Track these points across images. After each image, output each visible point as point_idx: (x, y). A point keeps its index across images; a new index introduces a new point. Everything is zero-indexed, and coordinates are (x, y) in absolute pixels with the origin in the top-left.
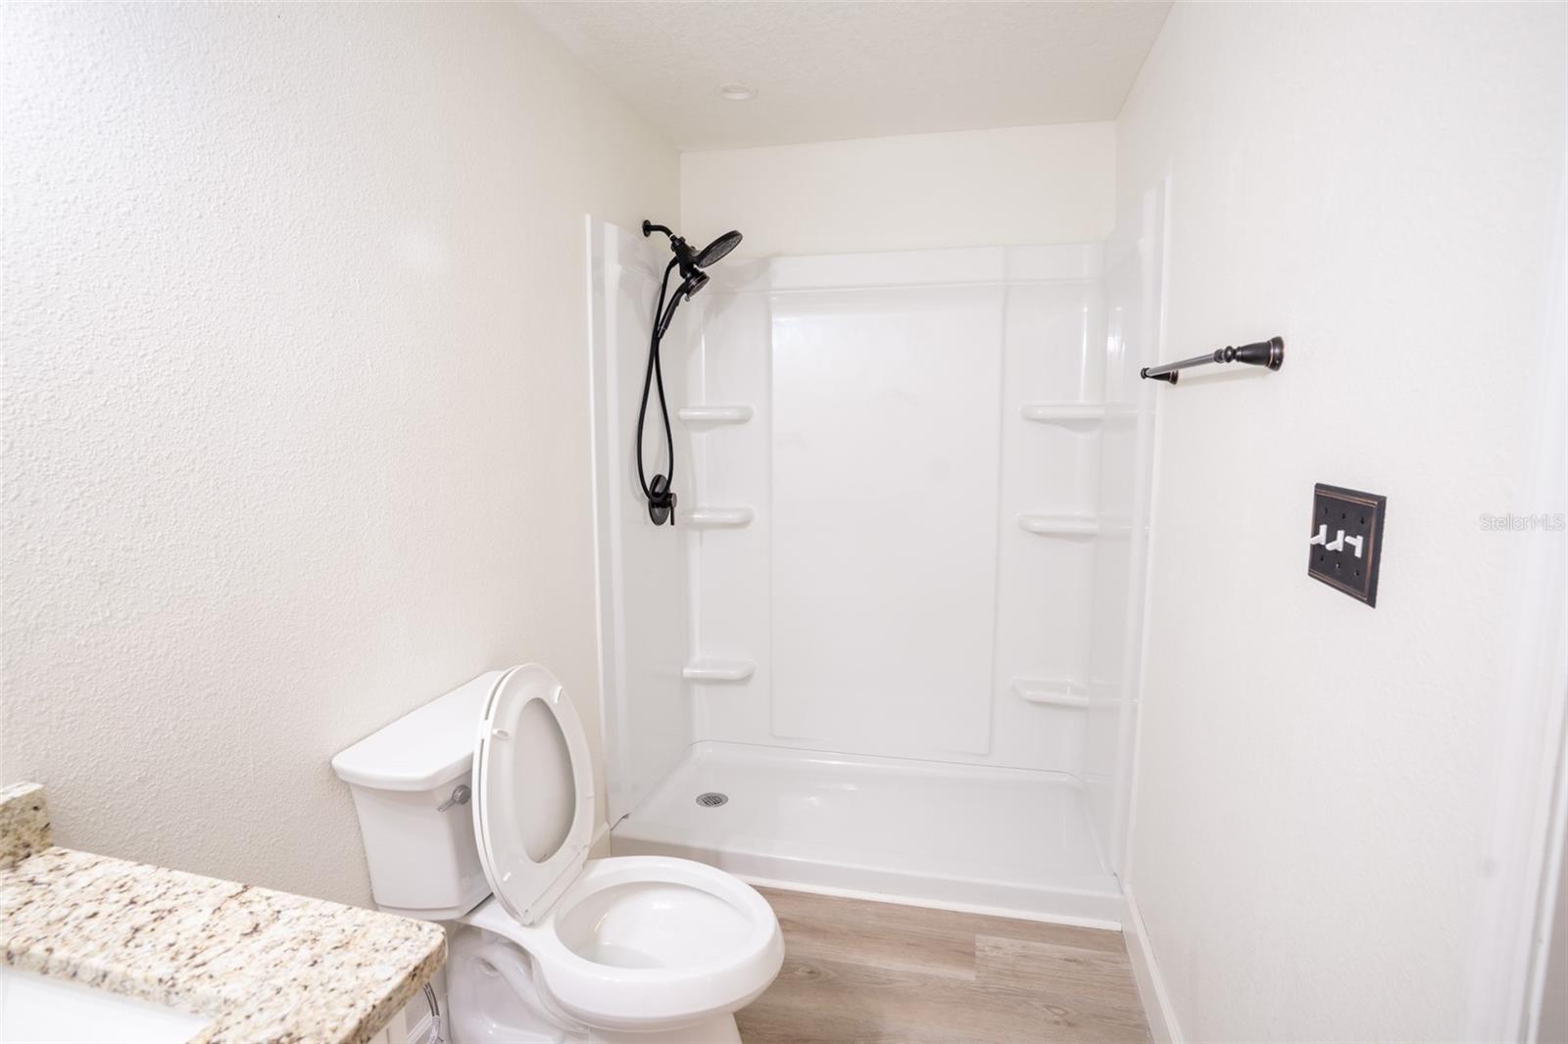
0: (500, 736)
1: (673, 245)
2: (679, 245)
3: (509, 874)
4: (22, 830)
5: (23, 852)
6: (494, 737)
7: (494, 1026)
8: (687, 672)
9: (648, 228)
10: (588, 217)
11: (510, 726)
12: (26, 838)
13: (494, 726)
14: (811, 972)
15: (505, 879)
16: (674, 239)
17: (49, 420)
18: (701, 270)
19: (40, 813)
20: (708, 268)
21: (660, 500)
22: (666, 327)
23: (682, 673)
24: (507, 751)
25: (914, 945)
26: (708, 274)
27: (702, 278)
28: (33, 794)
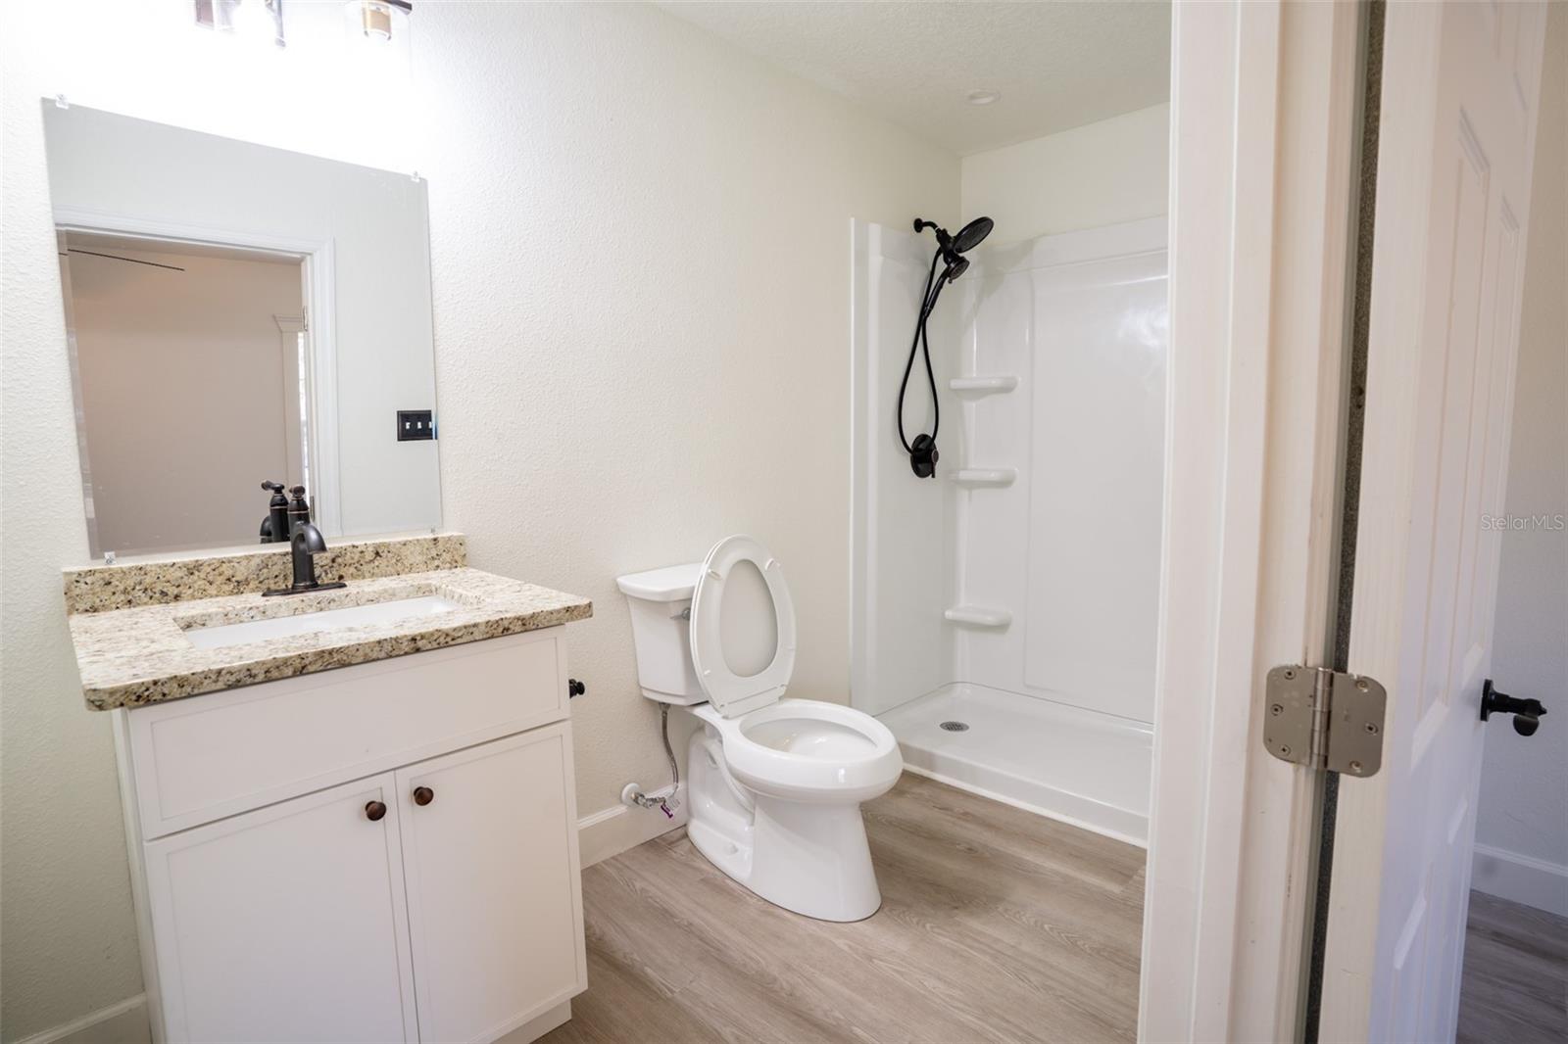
0: (713, 575)
1: (937, 236)
2: (942, 236)
3: (708, 671)
4: (455, 552)
5: (455, 564)
6: (708, 575)
7: (712, 803)
8: (949, 614)
9: (919, 225)
10: (853, 220)
11: (723, 571)
12: (456, 557)
13: (710, 567)
14: (970, 849)
15: (706, 673)
16: (938, 231)
17: (482, 350)
18: (961, 255)
19: (462, 547)
20: (969, 252)
21: (923, 456)
22: (932, 307)
23: (943, 614)
24: (717, 589)
25: (1076, 857)
26: (967, 258)
27: (962, 264)
28: (460, 536)
